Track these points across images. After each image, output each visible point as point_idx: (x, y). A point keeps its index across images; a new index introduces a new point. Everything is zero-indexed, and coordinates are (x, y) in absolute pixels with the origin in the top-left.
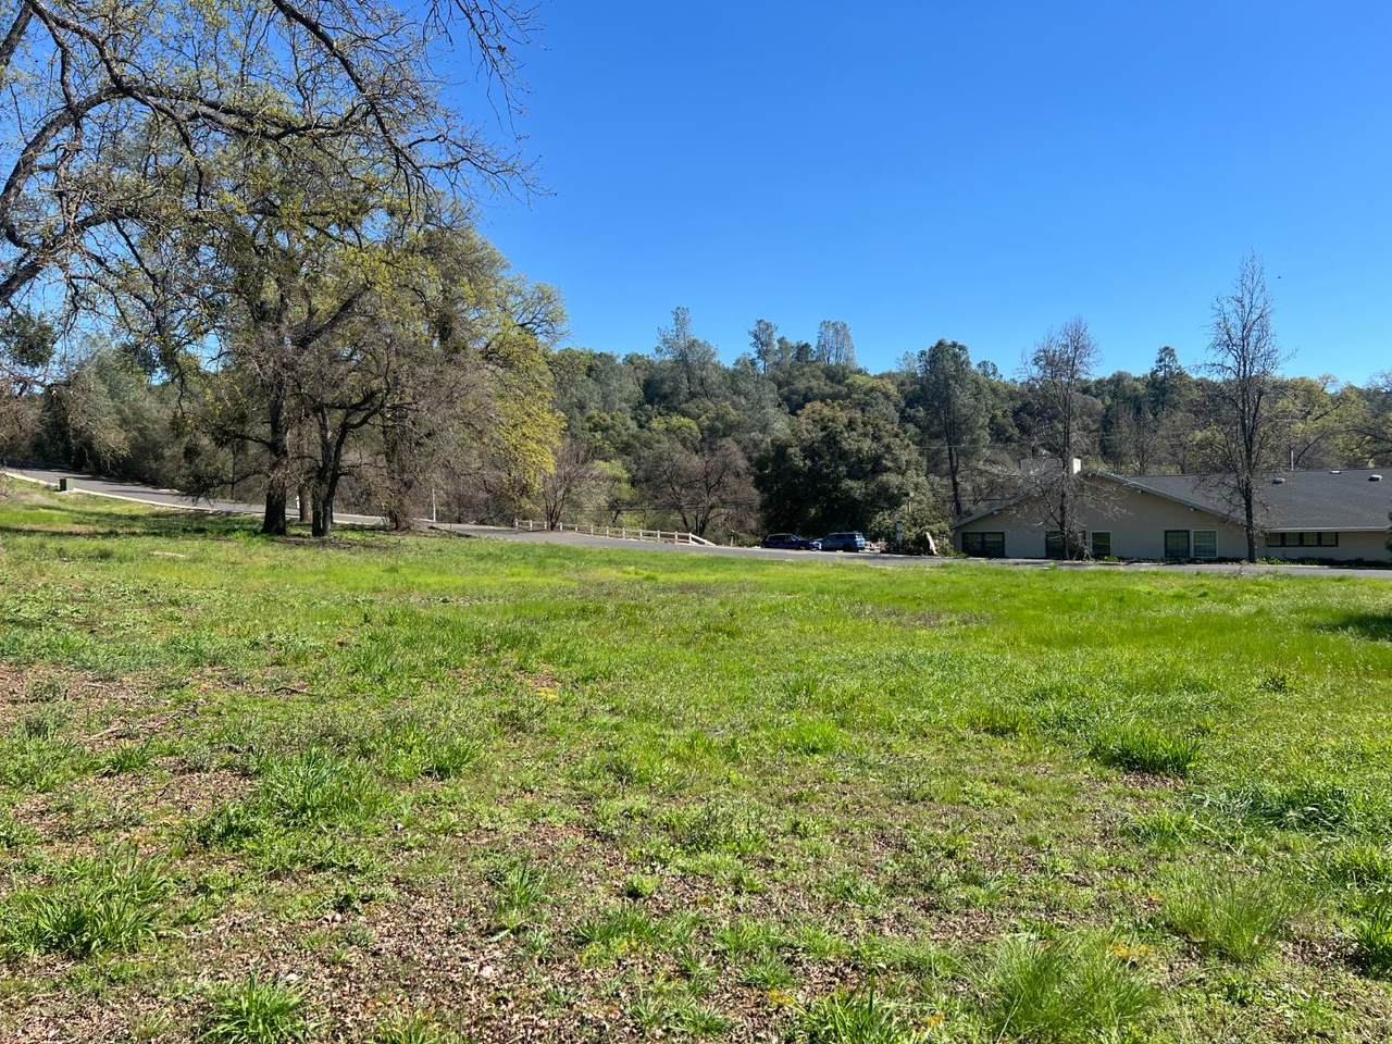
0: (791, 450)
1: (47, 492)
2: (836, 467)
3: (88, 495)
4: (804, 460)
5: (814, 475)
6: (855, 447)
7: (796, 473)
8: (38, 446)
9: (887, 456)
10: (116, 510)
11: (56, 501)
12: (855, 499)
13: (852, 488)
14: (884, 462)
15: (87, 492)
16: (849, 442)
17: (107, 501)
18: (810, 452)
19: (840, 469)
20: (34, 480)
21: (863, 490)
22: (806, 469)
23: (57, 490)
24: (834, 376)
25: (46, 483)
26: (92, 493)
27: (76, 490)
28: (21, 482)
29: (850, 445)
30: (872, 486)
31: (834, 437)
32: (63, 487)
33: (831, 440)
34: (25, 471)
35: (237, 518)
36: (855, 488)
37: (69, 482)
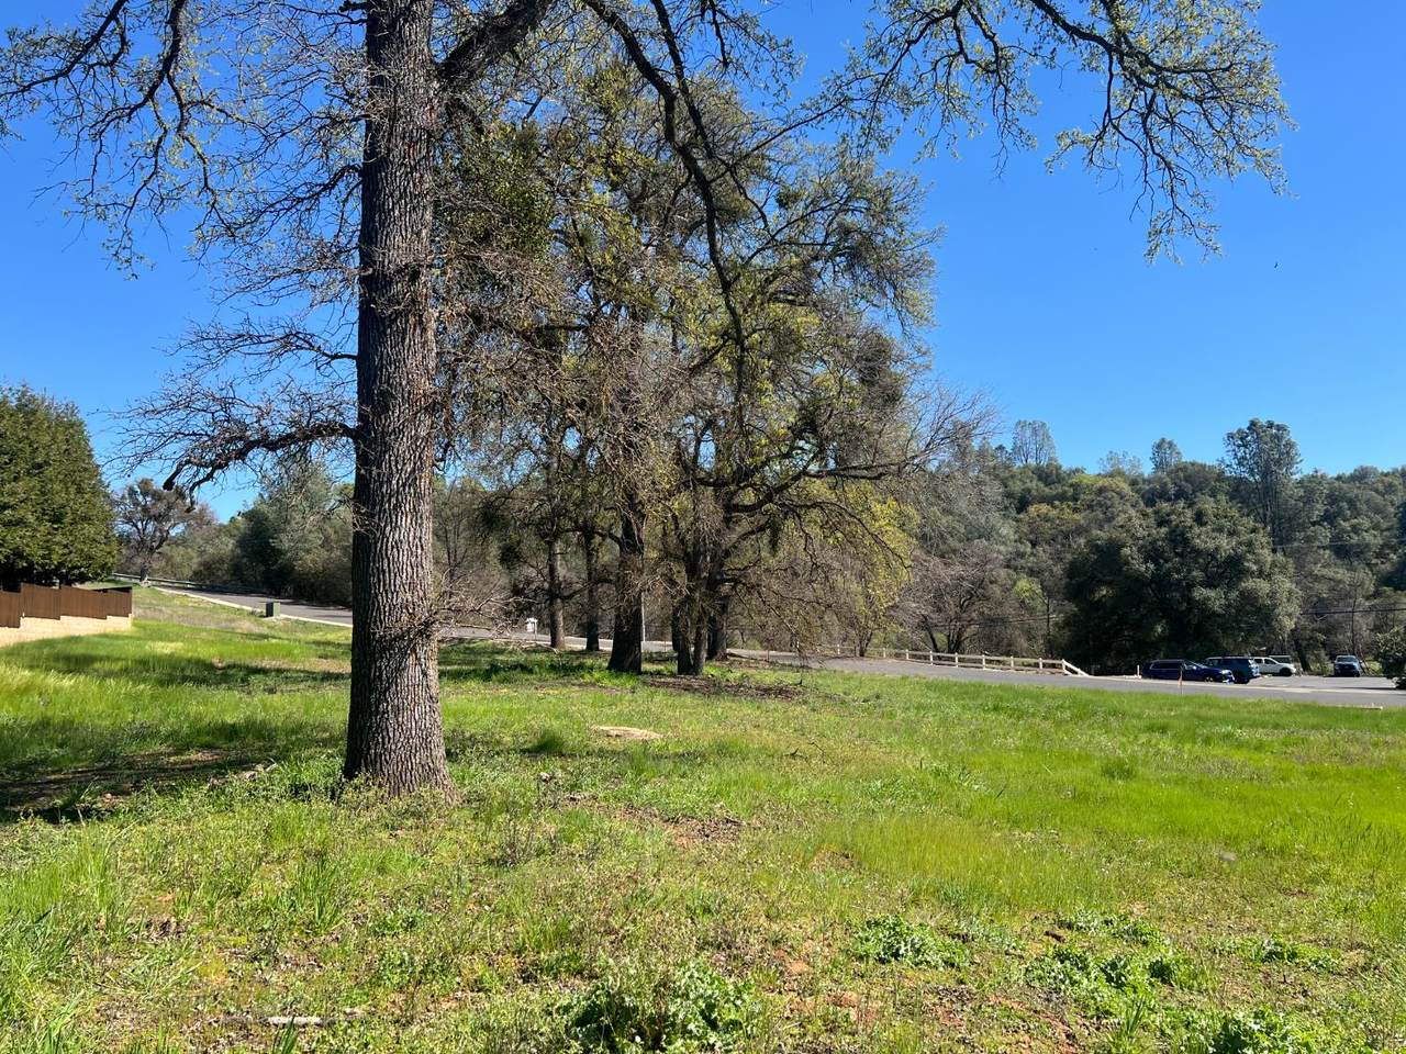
0: (1126, 551)
1: (253, 618)
2: (1189, 571)
3: (297, 621)
4: (1146, 562)
5: (1161, 581)
6: (1211, 545)
7: (1138, 579)
8: (236, 569)
9: (1249, 556)
10: (331, 637)
11: (265, 628)
12: (1214, 612)
13: (1209, 599)
14: (1246, 564)
15: (296, 618)
16: (1203, 539)
17: (318, 628)
18: (1152, 554)
19: (1194, 573)
20: (237, 606)
21: (1223, 601)
22: (1148, 575)
23: (262, 616)
24: (1047, 475)
25: (250, 609)
26: (301, 619)
27: (283, 616)
28: (223, 607)
29: (1206, 543)
30: (1234, 595)
31: (1182, 534)
32: (270, 613)
33: (1179, 538)
34: (225, 596)
35: (472, 645)
36: (1215, 598)
37: (277, 606)
